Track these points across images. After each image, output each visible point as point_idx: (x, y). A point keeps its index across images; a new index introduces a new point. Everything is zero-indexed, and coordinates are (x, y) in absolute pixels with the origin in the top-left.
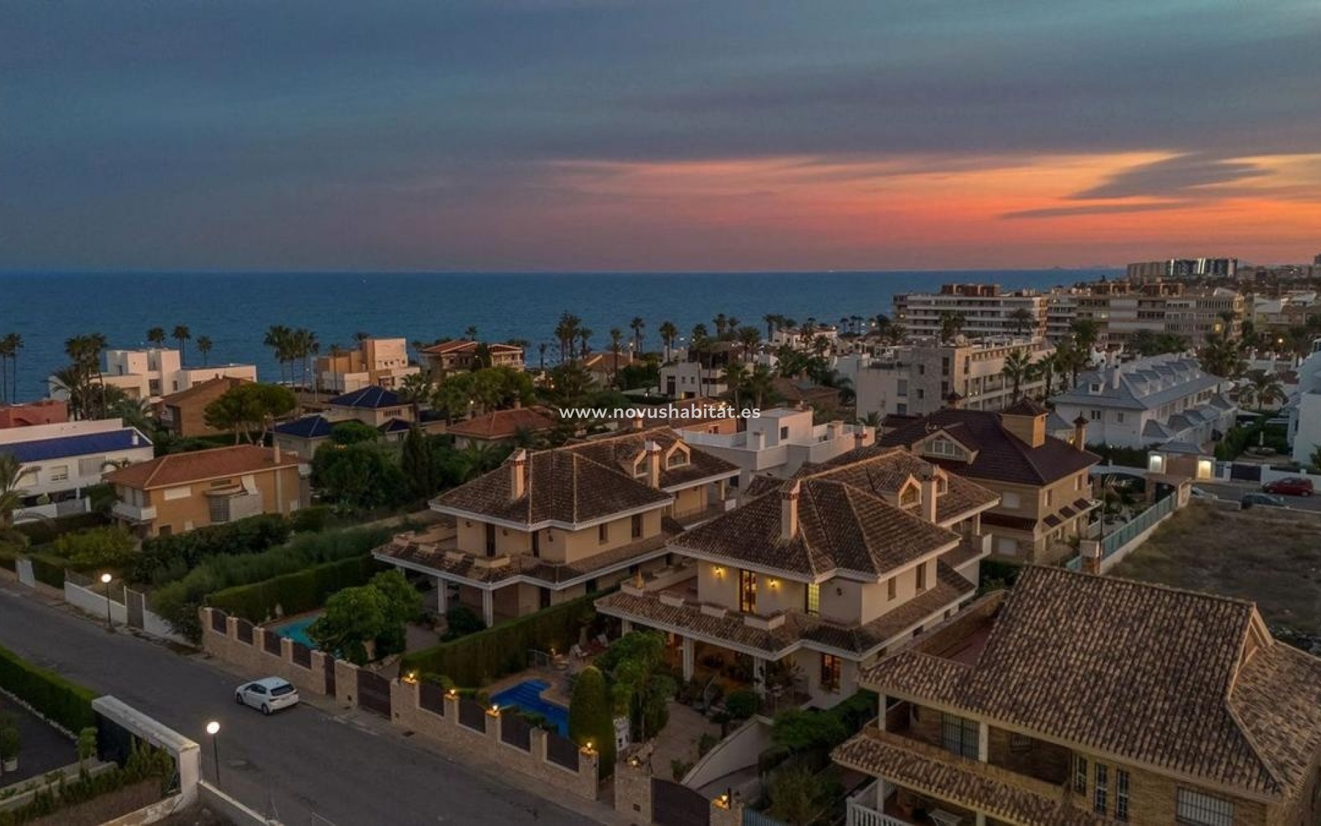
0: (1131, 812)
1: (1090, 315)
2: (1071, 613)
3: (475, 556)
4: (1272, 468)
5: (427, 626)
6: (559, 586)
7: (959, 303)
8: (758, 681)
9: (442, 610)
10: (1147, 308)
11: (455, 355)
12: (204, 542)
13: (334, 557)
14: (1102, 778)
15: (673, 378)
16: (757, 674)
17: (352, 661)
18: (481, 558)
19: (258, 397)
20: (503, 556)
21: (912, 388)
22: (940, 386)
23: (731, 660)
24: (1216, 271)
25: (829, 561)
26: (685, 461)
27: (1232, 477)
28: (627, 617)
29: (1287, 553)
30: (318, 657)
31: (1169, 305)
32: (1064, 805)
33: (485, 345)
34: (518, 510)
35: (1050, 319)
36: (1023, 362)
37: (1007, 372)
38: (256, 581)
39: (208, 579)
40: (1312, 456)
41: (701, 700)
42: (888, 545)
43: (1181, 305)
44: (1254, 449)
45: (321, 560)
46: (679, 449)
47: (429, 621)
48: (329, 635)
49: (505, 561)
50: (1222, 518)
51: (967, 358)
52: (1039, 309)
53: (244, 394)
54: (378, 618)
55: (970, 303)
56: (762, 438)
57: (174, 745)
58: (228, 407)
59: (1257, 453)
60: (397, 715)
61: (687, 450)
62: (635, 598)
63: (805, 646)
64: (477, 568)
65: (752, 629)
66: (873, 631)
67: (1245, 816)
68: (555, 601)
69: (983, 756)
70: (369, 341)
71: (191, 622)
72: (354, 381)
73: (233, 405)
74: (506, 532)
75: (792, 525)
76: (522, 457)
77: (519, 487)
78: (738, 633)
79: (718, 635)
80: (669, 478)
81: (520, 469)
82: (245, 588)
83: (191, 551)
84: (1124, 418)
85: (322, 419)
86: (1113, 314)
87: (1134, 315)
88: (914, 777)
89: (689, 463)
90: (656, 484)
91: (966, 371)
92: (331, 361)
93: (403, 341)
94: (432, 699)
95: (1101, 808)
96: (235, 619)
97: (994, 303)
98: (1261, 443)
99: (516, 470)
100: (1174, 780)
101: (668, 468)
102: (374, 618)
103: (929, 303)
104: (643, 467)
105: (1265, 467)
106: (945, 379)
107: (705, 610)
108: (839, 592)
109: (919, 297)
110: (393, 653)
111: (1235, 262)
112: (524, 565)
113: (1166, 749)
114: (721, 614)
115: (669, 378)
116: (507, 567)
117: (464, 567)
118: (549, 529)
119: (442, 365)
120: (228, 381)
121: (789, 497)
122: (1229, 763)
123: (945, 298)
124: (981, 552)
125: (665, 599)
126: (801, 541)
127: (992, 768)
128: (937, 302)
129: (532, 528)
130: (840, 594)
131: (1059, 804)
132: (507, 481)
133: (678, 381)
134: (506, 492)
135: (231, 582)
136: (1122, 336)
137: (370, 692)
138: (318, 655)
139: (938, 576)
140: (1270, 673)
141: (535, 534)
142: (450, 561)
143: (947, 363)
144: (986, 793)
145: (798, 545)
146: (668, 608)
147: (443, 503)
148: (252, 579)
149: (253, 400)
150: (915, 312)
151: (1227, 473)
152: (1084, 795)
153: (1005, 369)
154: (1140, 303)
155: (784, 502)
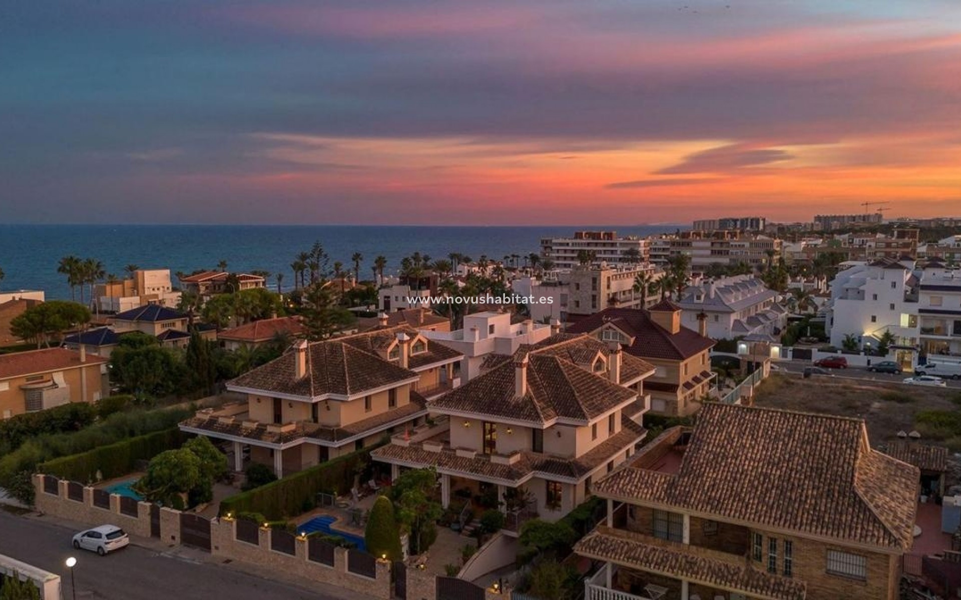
0: (794, 570)
1: (679, 252)
2: (741, 434)
3: (266, 425)
4: (819, 350)
5: (226, 481)
6: (337, 444)
7: (588, 244)
8: (502, 504)
9: (238, 468)
10: (717, 247)
11: (210, 282)
12: (23, 427)
13: (143, 432)
14: (773, 548)
15: (389, 297)
16: (501, 499)
17: (174, 508)
18: (272, 425)
19: (59, 312)
20: (290, 423)
21: (571, 300)
22: (591, 298)
23: (476, 491)
24: (752, 226)
25: (552, 412)
26: (424, 349)
27: (794, 357)
28: (396, 462)
29: (839, 405)
30: (145, 507)
31: (732, 245)
32: (747, 570)
33: (234, 275)
34: (303, 386)
35: (651, 256)
36: (647, 281)
37: (636, 288)
38: (80, 452)
39: (37, 452)
40: (843, 341)
41: (458, 522)
42: (592, 399)
43: (739, 245)
44: (804, 339)
45: (132, 434)
46: (419, 340)
47: (228, 478)
48: (152, 489)
49: (292, 427)
50: (793, 383)
51: (609, 278)
52: (643, 249)
53: (47, 309)
54: (193, 473)
55: (596, 244)
56: (477, 333)
57: (37, 577)
58: (31, 321)
59: (806, 341)
60: (217, 548)
61: (426, 341)
62: (403, 448)
63: (537, 476)
64: (270, 433)
65: (497, 465)
66: (584, 462)
67: (875, 565)
68: (332, 456)
69: (686, 540)
70: (140, 272)
71: (26, 487)
72: (127, 303)
73: (37, 319)
74: (291, 404)
75: (523, 388)
76: (304, 345)
77: (302, 369)
78: (488, 468)
79: (472, 471)
80: (415, 362)
81: (302, 355)
82: (70, 458)
83: (12, 434)
84: (719, 319)
85: (109, 330)
86: (695, 252)
87: (709, 252)
88: (637, 559)
89: (427, 351)
90: (406, 366)
91: (608, 287)
92: (108, 288)
93: (168, 272)
94: (248, 532)
95: (773, 569)
96: (66, 482)
97: (613, 245)
98: (808, 334)
99: (299, 357)
100: (824, 544)
101: (412, 355)
102: (191, 474)
103: (568, 244)
104: (394, 353)
105: (814, 350)
106: (594, 293)
107: (459, 453)
108: (559, 434)
109: (561, 241)
110: (203, 502)
111: (764, 220)
112: (307, 430)
113: (819, 521)
114: (472, 455)
115: (385, 297)
116: (294, 431)
117: (259, 433)
118: (326, 401)
119: (199, 290)
120: (25, 303)
121: (521, 365)
122: (862, 528)
123: (578, 241)
124: (644, 408)
125: (427, 447)
126: (531, 398)
127: (694, 548)
128: (573, 244)
129: (315, 399)
130: (560, 436)
131: (743, 569)
132: (292, 364)
133: (393, 299)
134: (290, 374)
135: (57, 453)
136: (701, 267)
137: (189, 531)
138: (144, 506)
139: (622, 424)
140: (874, 470)
141: (315, 405)
142: (246, 429)
143: (595, 281)
144: (691, 566)
145: (529, 401)
146: (429, 453)
147: (238, 384)
148: (75, 451)
149: (54, 314)
150: (558, 251)
151: (790, 354)
152: (761, 561)
153: (635, 286)
154: (712, 244)
155: (517, 369)
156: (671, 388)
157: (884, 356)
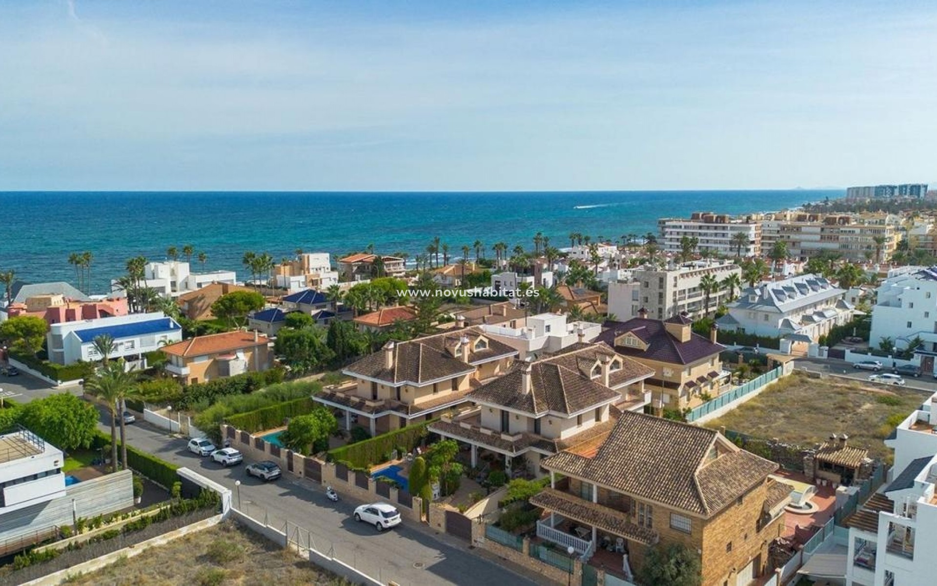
0: (653, 524)
1: (789, 237)
3: (367, 399)
4: (852, 352)
5: (340, 437)
6: (410, 417)
7: (700, 227)
8: (507, 467)
9: (348, 429)
10: (827, 233)
11: (360, 263)
12: (217, 388)
13: (290, 398)
14: (642, 509)
15: (499, 282)
16: (507, 464)
17: (302, 453)
18: (369, 400)
19: (242, 300)
20: (381, 400)
21: (640, 296)
23: (497, 457)
25: (545, 406)
26: (485, 347)
27: (828, 356)
28: (443, 434)
30: (284, 452)
31: (842, 231)
32: (627, 522)
33: (380, 257)
34: (390, 375)
35: (763, 238)
38: (250, 411)
39: (225, 410)
40: (880, 344)
41: (479, 477)
42: (577, 398)
43: (850, 231)
44: (849, 338)
45: (283, 400)
46: (481, 340)
47: (341, 434)
48: (290, 440)
49: (382, 403)
50: (807, 382)
51: (676, 278)
52: (755, 232)
53: (234, 297)
54: (314, 431)
55: (708, 228)
56: (533, 333)
57: (220, 491)
58: (224, 305)
59: (850, 341)
60: (325, 482)
61: (486, 341)
62: (448, 424)
63: (532, 450)
64: (367, 406)
65: (504, 441)
66: (567, 444)
67: (695, 524)
68: (408, 425)
69: (595, 500)
70: (306, 255)
71: (217, 433)
72: (297, 285)
73: (228, 303)
74: (383, 387)
75: (528, 387)
76: (392, 346)
77: (390, 361)
78: (498, 443)
79: (487, 444)
80: (474, 357)
81: (390, 354)
82: (244, 414)
83: (210, 393)
84: (769, 318)
85: (279, 310)
86: (804, 237)
87: (818, 237)
88: (563, 509)
89: (487, 348)
90: (466, 361)
91: (675, 286)
92: (282, 268)
93: (328, 255)
94: (342, 473)
95: (641, 523)
96: (240, 431)
97: (724, 228)
98: (854, 334)
99: (388, 354)
100: (668, 509)
101: (475, 351)
102: (313, 431)
103: (681, 227)
104: (459, 351)
105: (848, 352)
106: (661, 291)
107: (482, 430)
108: (550, 422)
110: (322, 451)
112: (392, 405)
113: (665, 494)
114: (489, 432)
115: (496, 282)
116: (383, 406)
117: (360, 406)
118: (406, 385)
119: (352, 270)
120: (221, 286)
121: (525, 373)
122: (688, 501)
123: (692, 223)
124: (644, 401)
125: (462, 425)
126: (532, 396)
127: (598, 506)
129: (397, 384)
130: (551, 424)
131: (624, 521)
132: (384, 358)
133: (502, 283)
134: (383, 365)
135: (236, 411)
137: (310, 469)
138: (284, 451)
139: (610, 414)
141: (398, 388)
142: (353, 402)
143: (662, 281)
144: (595, 517)
145: (530, 398)
146: (465, 429)
147: (349, 370)
148: (247, 409)
149: (239, 301)
150: (671, 233)
151: (826, 353)
152: (635, 517)
153: (701, 285)
154: (822, 230)
155: (523, 375)
156: (674, 386)
157: (909, 360)
